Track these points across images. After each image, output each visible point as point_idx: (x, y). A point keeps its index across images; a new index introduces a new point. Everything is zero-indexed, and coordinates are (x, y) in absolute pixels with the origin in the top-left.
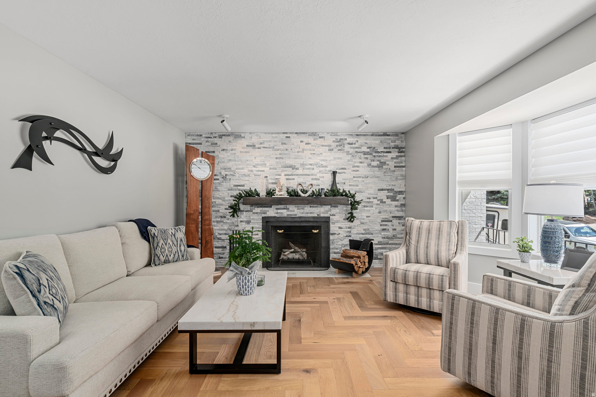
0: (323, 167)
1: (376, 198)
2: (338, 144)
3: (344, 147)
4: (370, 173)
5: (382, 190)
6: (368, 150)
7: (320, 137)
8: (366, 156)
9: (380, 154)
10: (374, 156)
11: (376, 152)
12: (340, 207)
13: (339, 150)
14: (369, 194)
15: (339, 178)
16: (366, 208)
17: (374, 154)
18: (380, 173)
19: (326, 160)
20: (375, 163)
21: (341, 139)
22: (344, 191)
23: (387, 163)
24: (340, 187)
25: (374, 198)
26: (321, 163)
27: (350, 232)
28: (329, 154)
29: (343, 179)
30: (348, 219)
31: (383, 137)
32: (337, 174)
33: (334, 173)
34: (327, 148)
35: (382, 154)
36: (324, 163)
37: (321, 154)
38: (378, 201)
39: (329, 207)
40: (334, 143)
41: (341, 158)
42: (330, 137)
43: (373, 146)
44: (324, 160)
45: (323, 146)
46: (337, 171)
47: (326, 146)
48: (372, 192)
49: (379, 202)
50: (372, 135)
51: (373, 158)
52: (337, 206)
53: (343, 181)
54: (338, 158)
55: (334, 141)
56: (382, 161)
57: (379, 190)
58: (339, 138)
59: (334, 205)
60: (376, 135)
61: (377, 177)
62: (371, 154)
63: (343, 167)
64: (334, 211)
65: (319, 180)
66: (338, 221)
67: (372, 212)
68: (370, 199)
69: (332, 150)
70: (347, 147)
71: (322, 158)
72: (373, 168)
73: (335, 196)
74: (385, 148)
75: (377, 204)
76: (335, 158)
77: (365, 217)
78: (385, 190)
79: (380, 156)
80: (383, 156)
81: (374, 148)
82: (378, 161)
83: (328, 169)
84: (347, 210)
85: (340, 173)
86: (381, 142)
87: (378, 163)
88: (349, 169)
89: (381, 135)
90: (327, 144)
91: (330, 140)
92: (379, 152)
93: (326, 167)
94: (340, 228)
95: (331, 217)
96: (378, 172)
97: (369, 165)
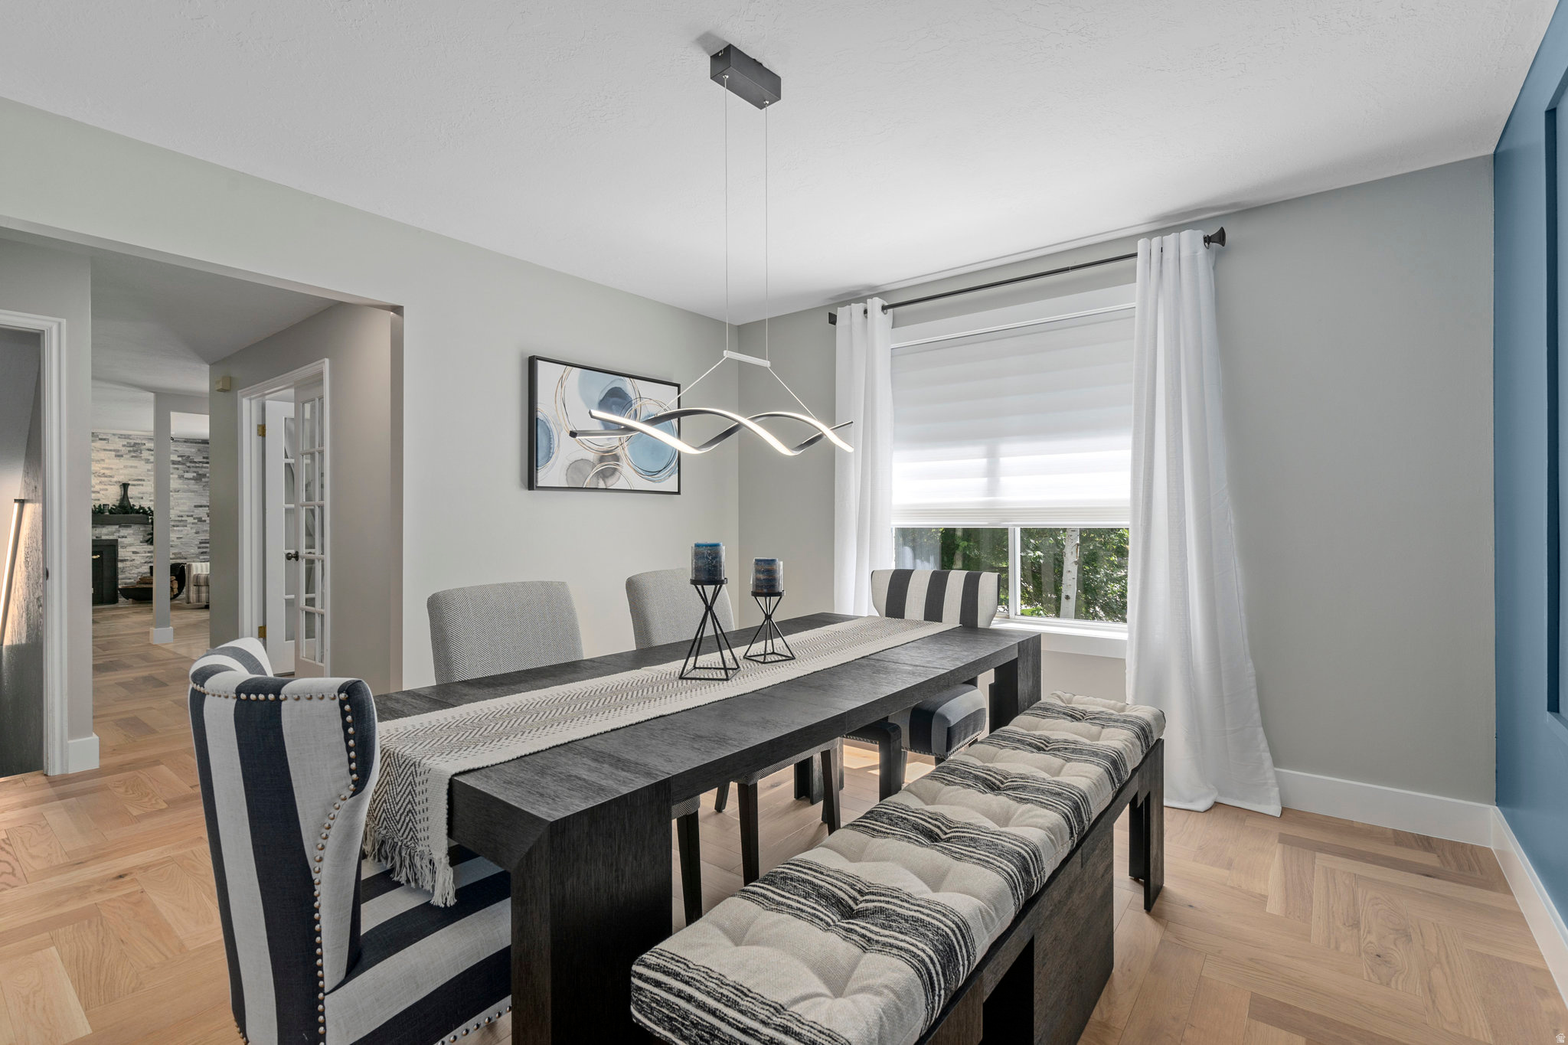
0: (106, 477)
1: (192, 516)
2: (131, 449)
3: (141, 453)
4: (182, 486)
5: (201, 506)
6: (180, 459)
7: (101, 439)
8: (176, 466)
9: (197, 465)
10: (189, 467)
11: (191, 462)
12: (135, 527)
13: (133, 457)
14: (181, 511)
15: (131, 491)
16: (175, 528)
17: (188, 464)
18: (197, 487)
19: (111, 469)
20: (190, 475)
21: (135, 444)
22: (141, 508)
23: (208, 475)
24: (135, 503)
25: (188, 516)
26: (102, 471)
27: (152, 557)
28: (117, 461)
29: (139, 493)
30: (147, 541)
31: (202, 445)
32: (130, 487)
33: (125, 486)
34: (113, 453)
35: (201, 465)
36: (107, 472)
37: (103, 460)
38: (194, 519)
39: (117, 527)
40: (124, 448)
41: (136, 467)
42: (117, 440)
43: (187, 454)
44: (107, 469)
45: (105, 450)
46: (129, 482)
47: (110, 450)
48: (186, 509)
49: (196, 521)
50: (185, 442)
51: (188, 469)
52: (130, 526)
53: (140, 495)
54: (131, 467)
55: (124, 446)
56: (200, 472)
57: (195, 506)
58: (132, 442)
59: (127, 524)
60: (191, 442)
61: (193, 492)
62: (183, 464)
63: (140, 478)
64: (124, 532)
65: (99, 492)
66: (131, 545)
67: (185, 532)
68: (182, 516)
69: (122, 456)
70: (145, 454)
71: (105, 466)
72: (187, 481)
73: (127, 513)
74: (204, 458)
75: (193, 523)
76: (125, 467)
77: (175, 539)
78: (205, 506)
79: (196, 467)
80: (202, 467)
81: (189, 457)
82: (195, 472)
83: (115, 479)
84: (145, 531)
85: (134, 485)
86: (199, 450)
87: (195, 474)
88: (149, 481)
89: (199, 443)
90: (112, 448)
91: (118, 444)
92: (196, 462)
93: (111, 477)
94: (134, 552)
95: (119, 539)
96: (193, 486)
97: (181, 477)
